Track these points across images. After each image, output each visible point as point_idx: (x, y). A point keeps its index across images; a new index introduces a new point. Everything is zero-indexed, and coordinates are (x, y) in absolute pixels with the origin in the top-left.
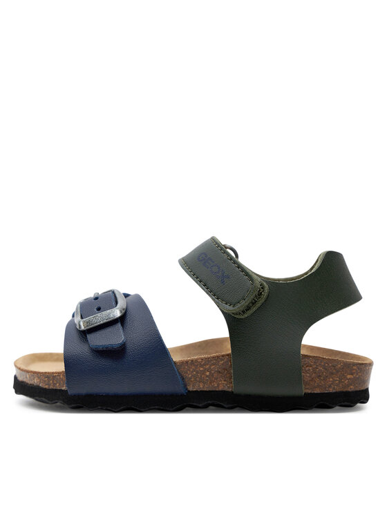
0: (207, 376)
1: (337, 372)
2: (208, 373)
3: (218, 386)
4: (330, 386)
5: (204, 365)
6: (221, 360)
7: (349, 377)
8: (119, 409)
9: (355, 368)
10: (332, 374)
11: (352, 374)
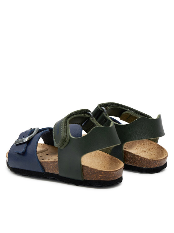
0: (51, 168)
1: (95, 173)
2: (51, 167)
3: (55, 172)
4: (93, 179)
5: (50, 164)
6: (56, 163)
7: (100, 176)
8: (24, 175)
9: (103, 173)
10: (93, 174)
11: (102, 175)
